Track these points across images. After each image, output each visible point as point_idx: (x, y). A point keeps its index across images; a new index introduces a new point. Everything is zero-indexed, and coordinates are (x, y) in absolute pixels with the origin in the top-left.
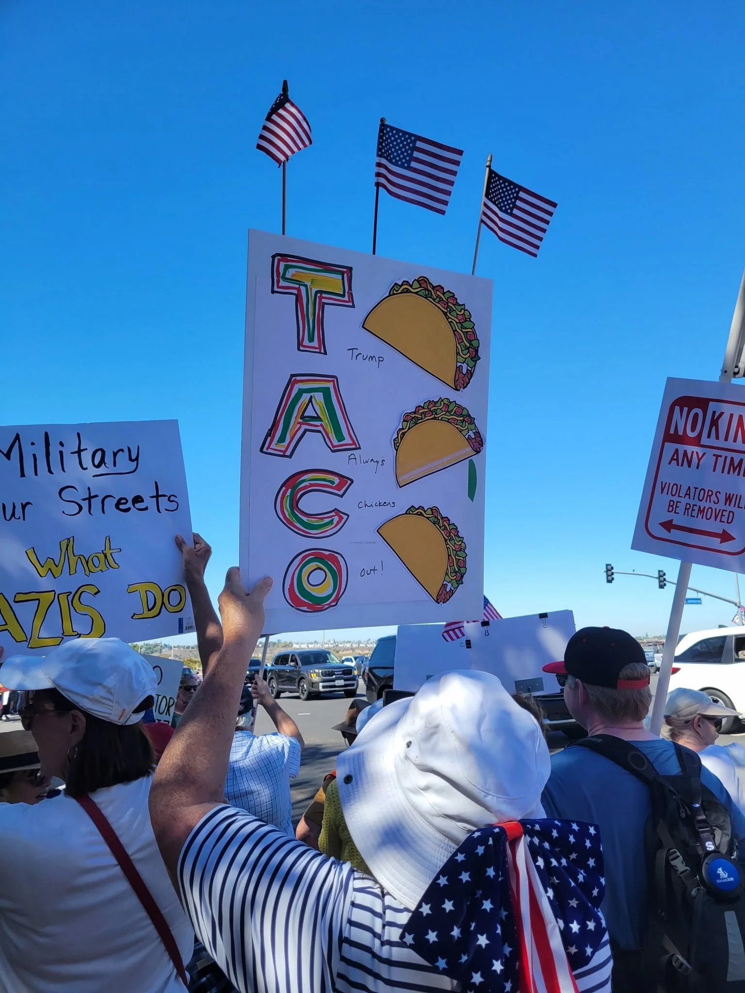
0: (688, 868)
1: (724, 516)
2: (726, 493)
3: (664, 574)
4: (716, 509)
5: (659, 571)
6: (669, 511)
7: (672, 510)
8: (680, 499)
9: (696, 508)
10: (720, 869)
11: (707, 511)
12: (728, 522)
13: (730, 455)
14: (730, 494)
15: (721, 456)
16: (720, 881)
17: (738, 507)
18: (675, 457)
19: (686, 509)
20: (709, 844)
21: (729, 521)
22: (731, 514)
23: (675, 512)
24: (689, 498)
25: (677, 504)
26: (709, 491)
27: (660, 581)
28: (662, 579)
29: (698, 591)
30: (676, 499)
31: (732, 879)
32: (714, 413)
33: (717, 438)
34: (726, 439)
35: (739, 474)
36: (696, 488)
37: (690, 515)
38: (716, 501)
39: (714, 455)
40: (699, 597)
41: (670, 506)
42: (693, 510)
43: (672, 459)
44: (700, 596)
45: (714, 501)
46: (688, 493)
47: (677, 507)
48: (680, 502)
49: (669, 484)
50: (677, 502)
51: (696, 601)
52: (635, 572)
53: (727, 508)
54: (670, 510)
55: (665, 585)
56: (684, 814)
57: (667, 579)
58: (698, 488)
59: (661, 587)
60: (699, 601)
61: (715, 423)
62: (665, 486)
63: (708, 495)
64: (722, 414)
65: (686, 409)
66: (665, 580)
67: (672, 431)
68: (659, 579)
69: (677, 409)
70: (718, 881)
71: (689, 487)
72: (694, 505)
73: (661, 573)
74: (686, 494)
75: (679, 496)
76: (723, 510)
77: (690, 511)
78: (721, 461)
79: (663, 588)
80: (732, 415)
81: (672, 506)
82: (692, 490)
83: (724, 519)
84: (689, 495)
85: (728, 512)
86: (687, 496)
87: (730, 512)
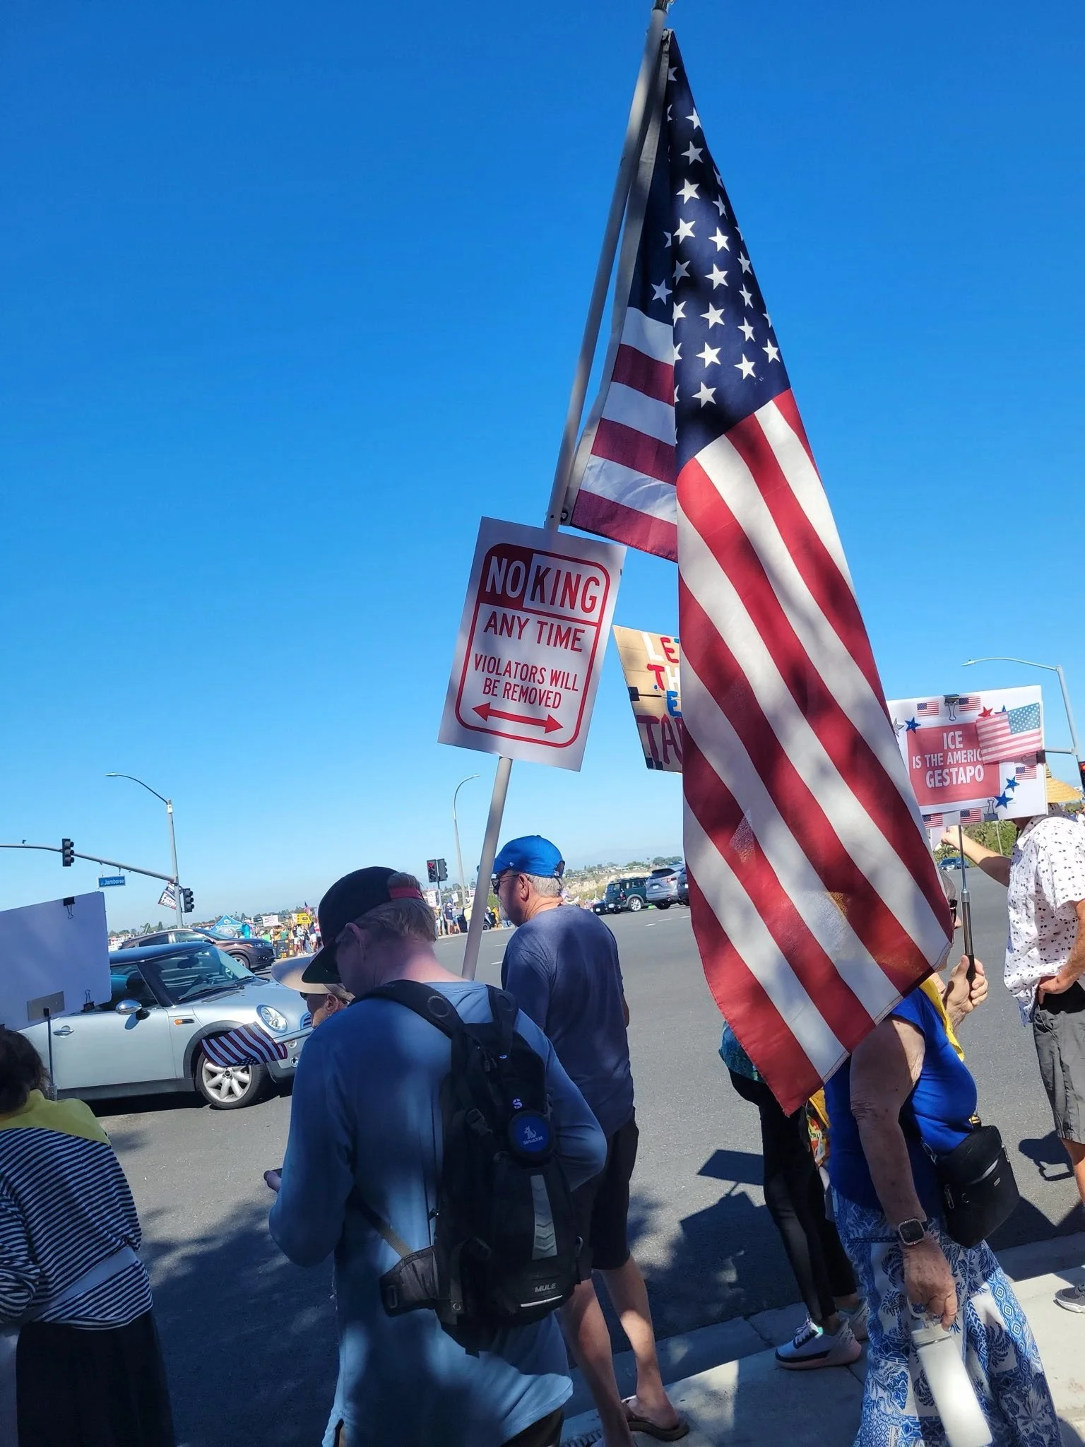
0: (491, 1131)
1: (550, 698)
2: (552, 670)
3: (72, 844)
4: (540, 690)
5: (64, 840)
6: (484, 693)
7: (489, 692)
8: (497, 677)
9: (518, 689)
10: (528, 1128)
11: (531, 691)
12: (553, 707)
13: (556, 622)
14: (556, 671)
15: (546, 624)
16: (527, 1142)
17: (566, 688)
18: (492, 623)
19: (506, 689)
20: (517, 1102)
21: (556, 705)
22: (558, 696)
23: (493, 694)
24: (510, 677)
25: (494, 684)
26: (533, 667)
27: (65, 856)
28: (68, 851)
29: (120, 867)
30: (493, 676)
31: (541, 1138)
32: (539, 568)
33: (542, 601)
34: (552, 603)
35: (566, 648)
36: (518, 664)
37: (510, 698)
38: (541, 681)
39: (539, 622)
40: (122, 875)
41: (486, 685)
42: (514, 691)
43: (489, 625)
44: (124, 872)
45: (538, 680)
46: (508, 669)
47: (495, 687)
48: (499, 681)
49: (486, 657)
50: (495, 681)
51: (117, 882)
52: (26, 844)
53: (553, 688)
54: (487, 691)
55: (72, 860)
56: (489, 1067)
57: (75, 852)
58: (520, 664)
59: (67, 863)
60: (121, 881)
61: (539, 581)
62: (480, 661)
63: (531, 673)
64: (548, 570)
65: (505, 561)
66: (72, 852)
67: (488, 589)
68: (63, 852)
69: (494, 559)
70: (526, 1143)
71: (510, 662)
72: (515, 685)
73: (67, 843)
74: (506, 671)
75: (497, 673)
76: (549, 692)
77: (511, 692)
78: (546, 629)
79: (70, 865)
80: (559, 572)
81: (489, 686)
82: (513, 666)
83: (550, 702)
84: (510, 672)
85: (554, 693)
86: (507, 674)
87: (556, 693)
